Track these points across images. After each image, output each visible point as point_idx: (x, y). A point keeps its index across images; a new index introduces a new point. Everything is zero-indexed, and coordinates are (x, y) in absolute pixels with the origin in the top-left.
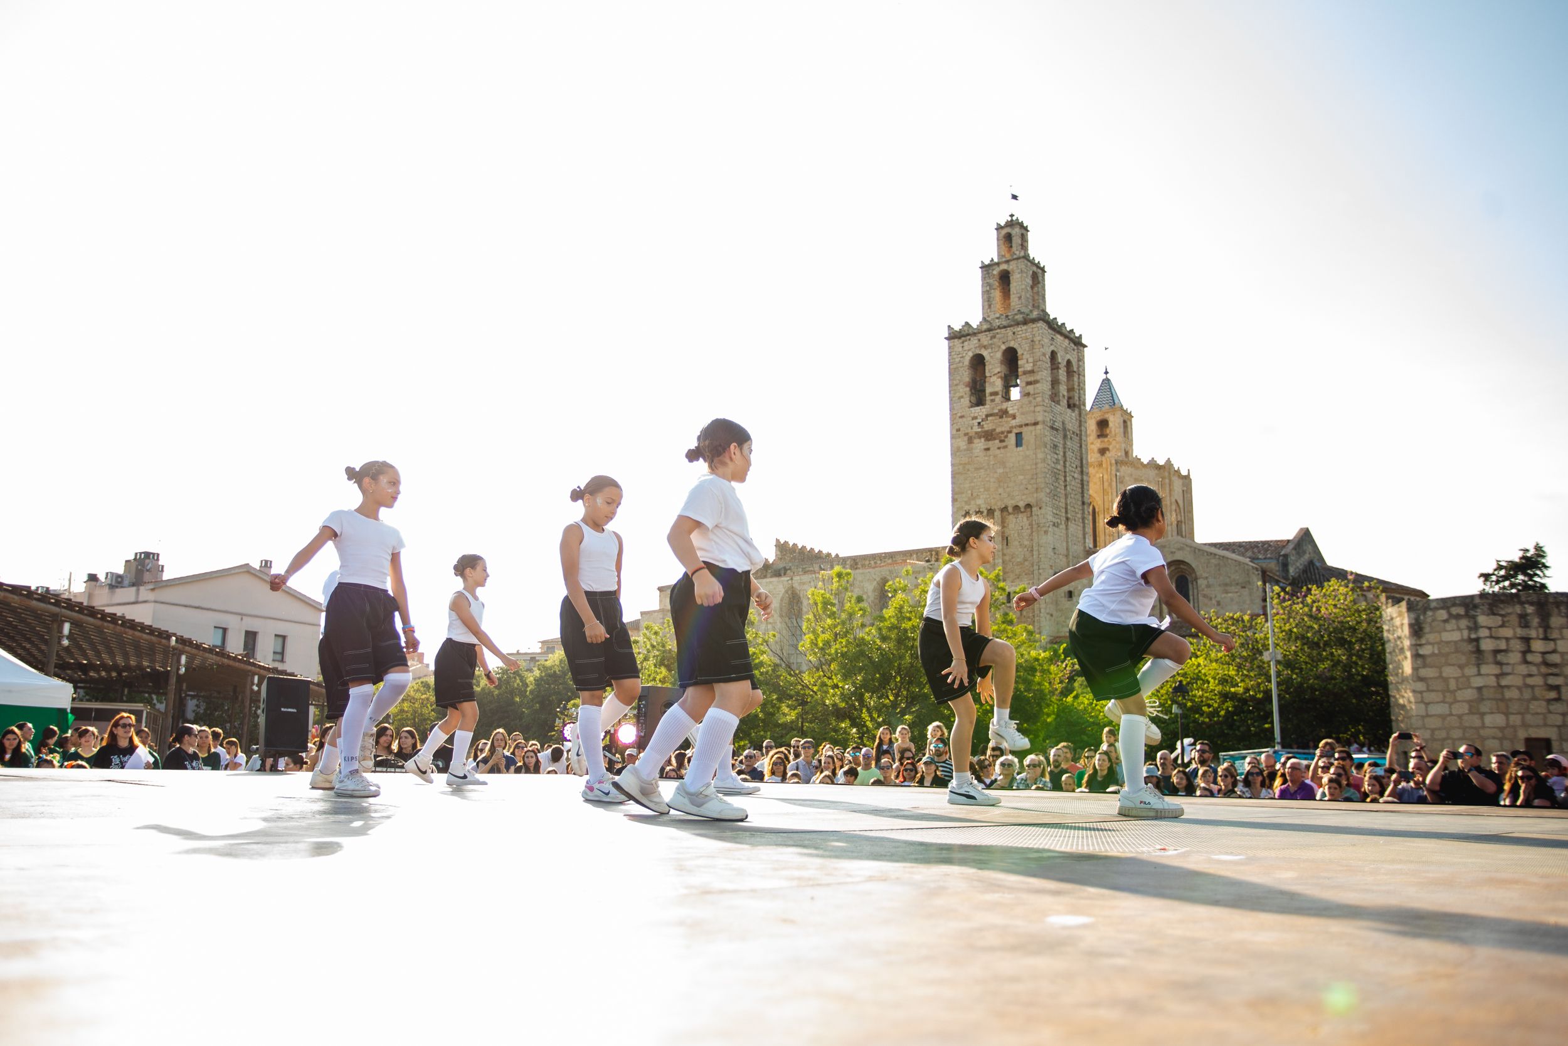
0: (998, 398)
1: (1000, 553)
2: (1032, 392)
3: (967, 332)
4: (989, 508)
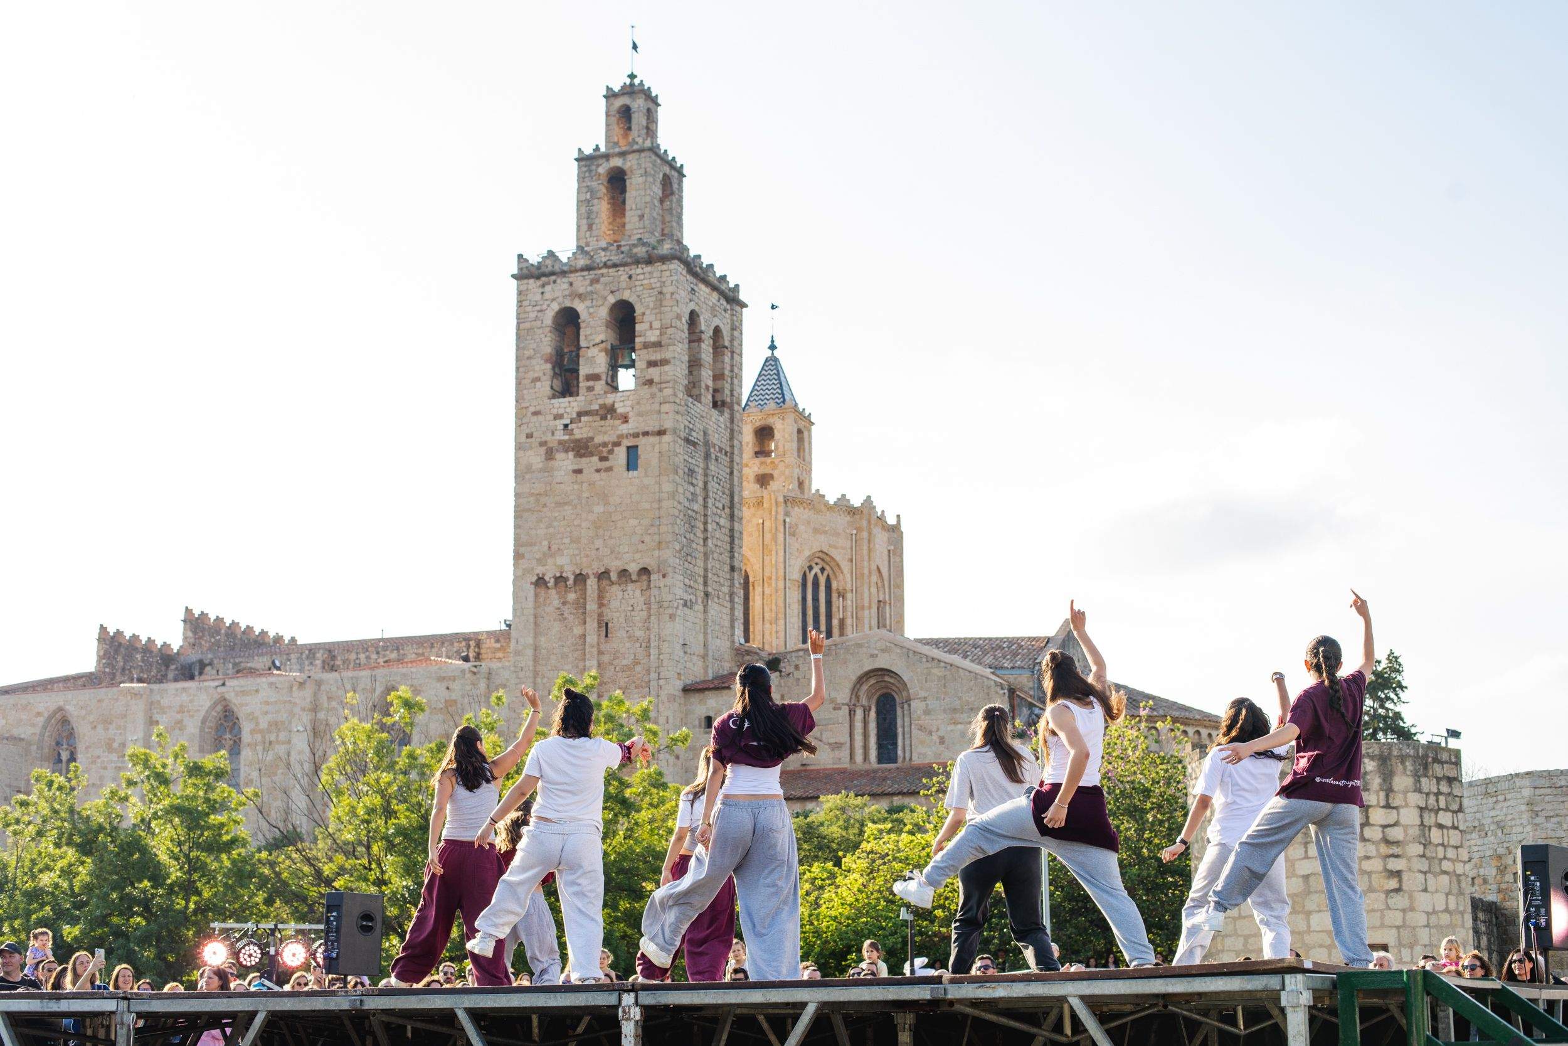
0: (600, 386)
1: (595, 650)
2: (656, 379)
3: (550, 268)
4: (578, 572)
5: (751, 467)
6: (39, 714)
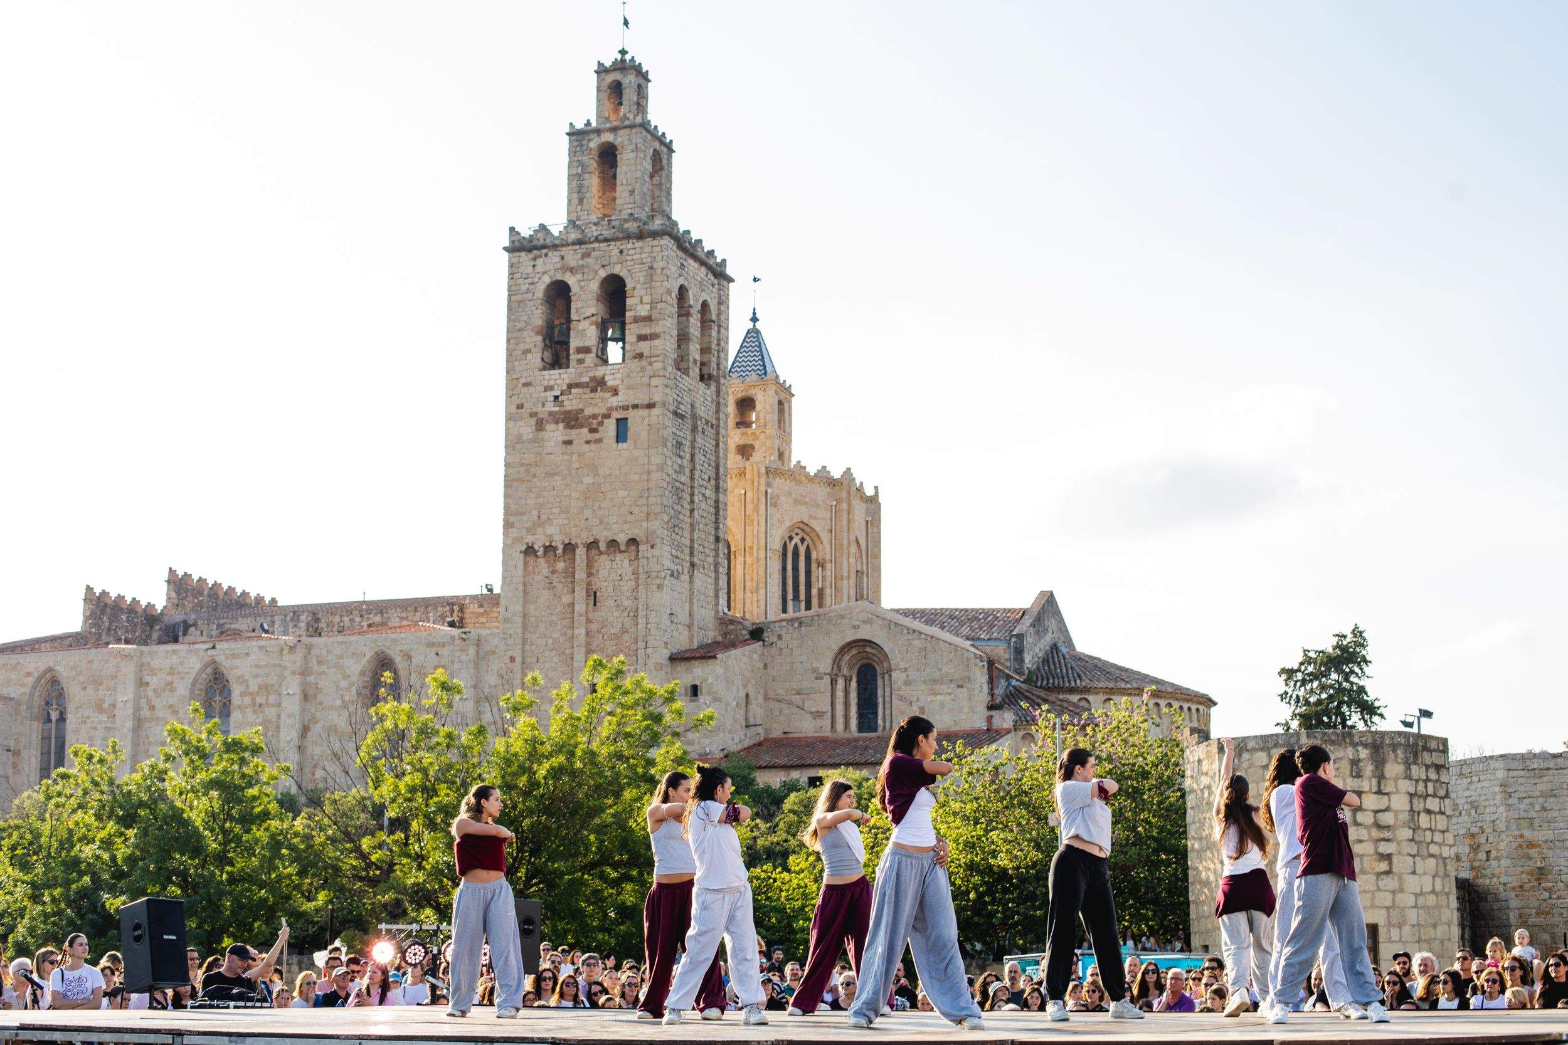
0: (590, 359)
1: (583, 619)
2: (646, 353)
3: (542, 242)
4: (567, 541)
5: (734, 437)
6: (28, 674)
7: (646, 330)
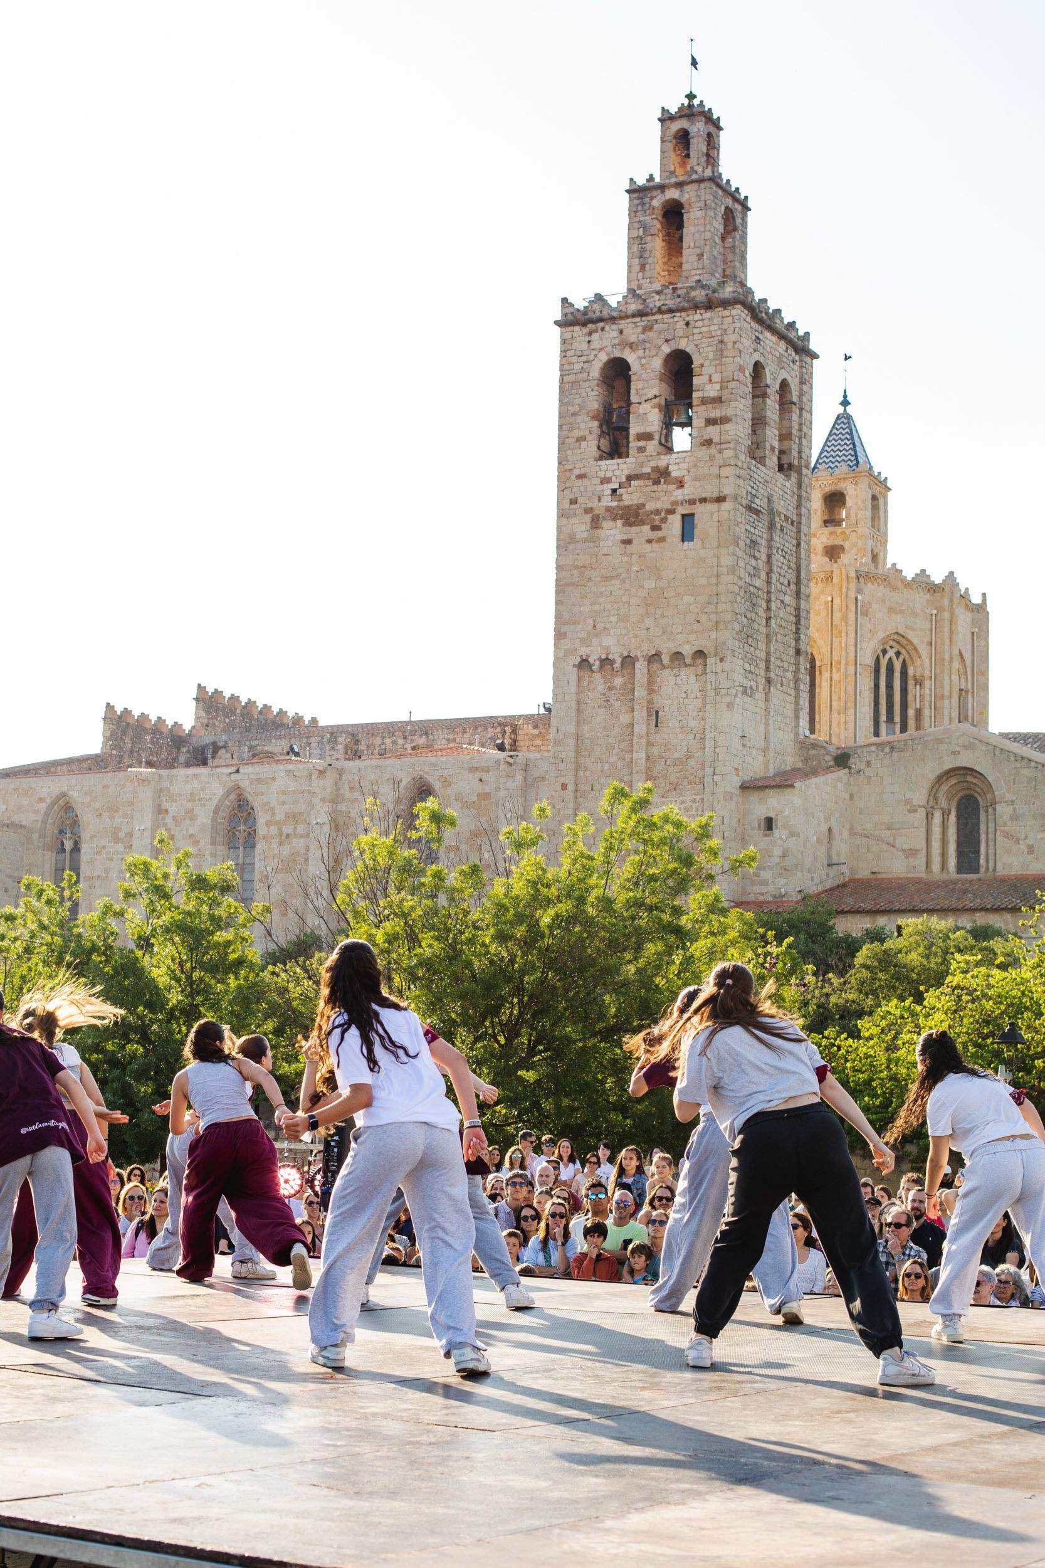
0: (652, 446)
1: (644, 741)
2: (716, 439)
3: (598, 314)
4: (625, 654)
5: (820, 537)
6: (41, 800)
7: (716, 413)
